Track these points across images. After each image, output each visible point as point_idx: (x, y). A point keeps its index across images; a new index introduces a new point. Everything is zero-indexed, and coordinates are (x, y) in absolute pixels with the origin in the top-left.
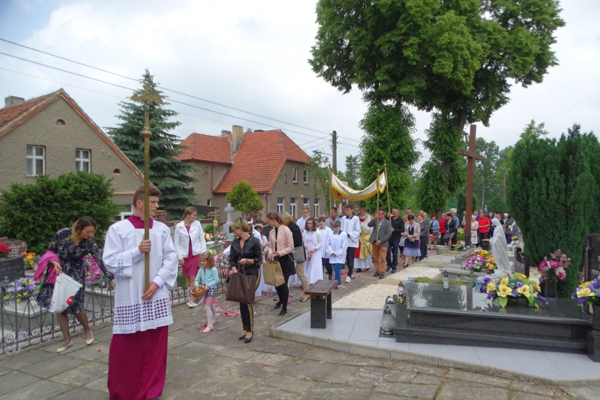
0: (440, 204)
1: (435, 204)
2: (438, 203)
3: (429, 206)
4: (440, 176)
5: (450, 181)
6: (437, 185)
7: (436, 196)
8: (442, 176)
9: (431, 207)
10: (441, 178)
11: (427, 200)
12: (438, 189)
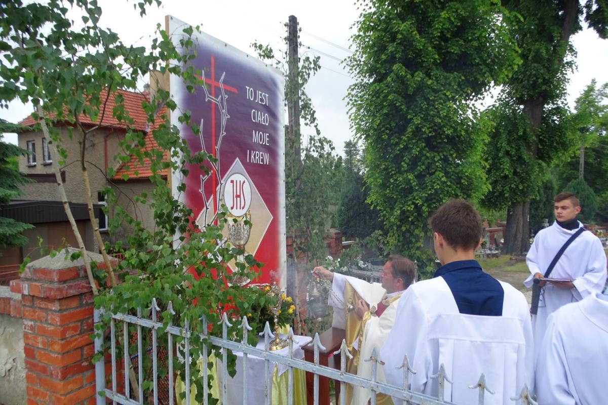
4: (525, 133)
6: (518, 150)
8: (528, 130)
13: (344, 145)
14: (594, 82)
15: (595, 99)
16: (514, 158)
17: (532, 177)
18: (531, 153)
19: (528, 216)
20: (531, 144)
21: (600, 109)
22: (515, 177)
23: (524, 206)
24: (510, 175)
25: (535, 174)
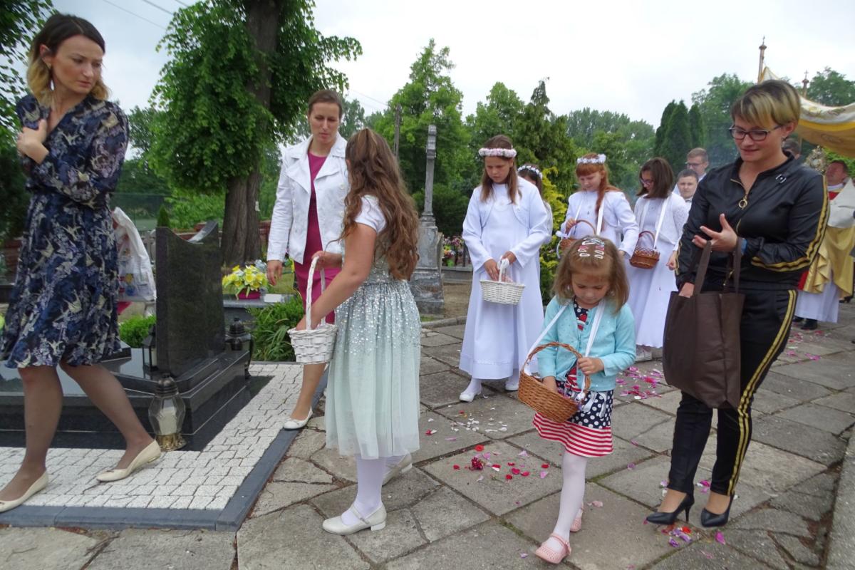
1: (220, 155)
14: (432, 43)
15: (433, 67)
16: (221, 100)
17: (247, 133)
18: (253, 95)
19: (257, 203)
20: (253, 79)
21: (437, 81)
22: (221, 133)
23: (248, 185)
24: (214, 128)
25: (250, 127)
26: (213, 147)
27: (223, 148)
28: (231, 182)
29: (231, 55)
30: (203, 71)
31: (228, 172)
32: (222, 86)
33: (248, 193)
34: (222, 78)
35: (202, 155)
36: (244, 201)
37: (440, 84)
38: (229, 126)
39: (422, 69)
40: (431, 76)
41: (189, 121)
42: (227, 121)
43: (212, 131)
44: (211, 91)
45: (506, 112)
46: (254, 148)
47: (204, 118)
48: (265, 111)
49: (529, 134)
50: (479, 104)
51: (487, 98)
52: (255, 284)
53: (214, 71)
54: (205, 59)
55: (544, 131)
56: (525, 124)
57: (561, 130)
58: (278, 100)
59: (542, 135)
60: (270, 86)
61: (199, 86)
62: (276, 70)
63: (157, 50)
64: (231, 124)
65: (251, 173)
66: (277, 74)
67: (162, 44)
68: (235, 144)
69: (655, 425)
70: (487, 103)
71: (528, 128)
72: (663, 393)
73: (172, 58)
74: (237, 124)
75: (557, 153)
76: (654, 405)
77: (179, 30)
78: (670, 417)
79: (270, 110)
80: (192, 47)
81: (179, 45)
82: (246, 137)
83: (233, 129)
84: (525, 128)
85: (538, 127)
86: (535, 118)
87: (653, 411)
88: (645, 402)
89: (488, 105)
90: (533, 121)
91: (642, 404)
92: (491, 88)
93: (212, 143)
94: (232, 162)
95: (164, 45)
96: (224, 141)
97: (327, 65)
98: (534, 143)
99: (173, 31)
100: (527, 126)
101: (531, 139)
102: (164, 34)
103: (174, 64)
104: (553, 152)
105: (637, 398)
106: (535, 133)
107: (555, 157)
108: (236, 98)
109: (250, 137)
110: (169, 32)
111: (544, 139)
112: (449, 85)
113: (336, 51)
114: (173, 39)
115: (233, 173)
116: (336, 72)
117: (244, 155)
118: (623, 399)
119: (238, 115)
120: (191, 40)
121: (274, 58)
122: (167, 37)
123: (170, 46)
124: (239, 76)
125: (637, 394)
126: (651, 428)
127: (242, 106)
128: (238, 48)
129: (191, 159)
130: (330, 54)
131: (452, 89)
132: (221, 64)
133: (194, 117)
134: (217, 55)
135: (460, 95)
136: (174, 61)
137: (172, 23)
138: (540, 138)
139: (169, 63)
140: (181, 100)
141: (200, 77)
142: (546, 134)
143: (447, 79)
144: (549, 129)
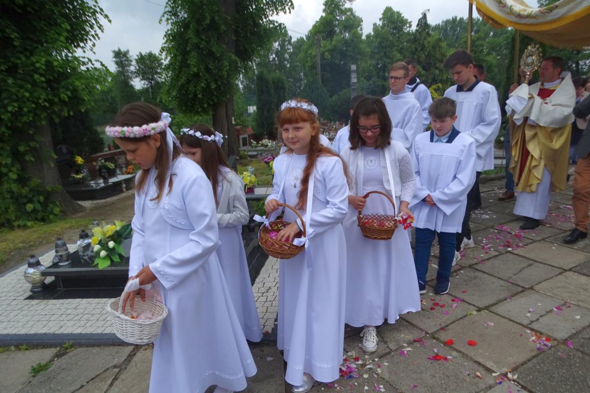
0: (218, 87)
1: (207, 90)
2: (213, 86)
3: (196, 95)
4: (213, 21)
5: (236, 33)
6: (208, 43)
7: (207, 69)
8: (217, 18)
9: (200, 96)
10: (213, 25)
11: (188, 82)
12: (211, 54)
13: (112, 54)
15: (339, 2)
16: (205, 52)
17: (224, 73)
18: (224, 46)
19: (233, 118)
20: (223, 35)
21: (343, 12)
22: (207, 75)
23: (226, 107)
24: (202, 72)
25: (226, 69)
26: (202, 85)
27: (208, 85)
28: (215, 107)
29: (208, 22)
30: (191, 34)
31: (213, 100)
32: (204, 43)
33: (226, 112)
34: (203, 38)
35: (196, 91)
36: (225, 118)
37: (345, 14)
38: (211, 69)
39: (331, 4)
40: (339, 9)
41: (186, 69)
42: (210, 66)
43: (201, 74)
44: (197, 47)
45: (394, 28)
46: (228, 82)
47: (195, 66)
48: (234, 57)
49: (417, 53)
50: (375, 25)
51: (380, 19)
52: (250, 183)
53: (198, 33)
54: (191, 26)
55: (428, 50)
56: (413, 46)
57: (440, 47)
58: (241, 48)
59: (426, 53)
60: (235, 39)
61: (189, 45)
62: (237, 27)
63: (160, 23)
64: (212, 68)
65: (228, 99)
66: (239, 29)
67: (163, 18)
68: (216, 81)
69: (523, 269)
70: (380, 23)
71: (416, 49)
72: (527, 245)
73: (169, 27)
74: (216, 68)
75: (438, 65)
76: (521, 254)
77: (172, 8)
78: (532, 262)
79: (236, 55)
80: (181, 18)
81: (173, 17)
82: (223, 75)
83: (214, 72)
84: (414, 49)
85: (423, 48)
86: (421, 42)
87: (521, 259)
88: (515, 252)
89: (381, 25)
90: (419, 43)
91: (513, 254)
92: (383, 12)
93: (202, 82)
94: (215, 93)
95: (164, 19)
96: (209, 80)
97: (271, 18)
98: (421, 60)
99: (169, 9)
100: (415, 48)
101: (419, 57)
102: (163, 12)
103: (171, 30)
104: (435, 64)
105: (509, 249)
106: (422, 53)
107: (437, 68)
108: (214, 50)
109: (225, 76)
110: (167, 9)
111: (428, 56)
112: (352, 14)
113: (276, 9)
114: (169, 14)
115: (215, 101)
116: (277, 22)
117: (222, 88)
118: (500, 251)
119: (217, 61)
120: (180, 13)
121: (236, 19)
122: (165, 13)
123: (168, 19)
124: (215, 35)
125: (509, 247)
126: (520, 271)
127: (218, 55)
128: (212, 15)
129: (189, 94)
130: (272, 10)
131: (354, 16)
132: (202, 28)
133: (188, 66)
134: (199, 22)
135: (361, 20)
136: (171, 29)
137: (167, 3)
138: (425, 55)
139: (168, 30)
140: (179, 56)
141: (189, 39)
142: (429, 52)
143: (350, 10)
144: (431, 48)
